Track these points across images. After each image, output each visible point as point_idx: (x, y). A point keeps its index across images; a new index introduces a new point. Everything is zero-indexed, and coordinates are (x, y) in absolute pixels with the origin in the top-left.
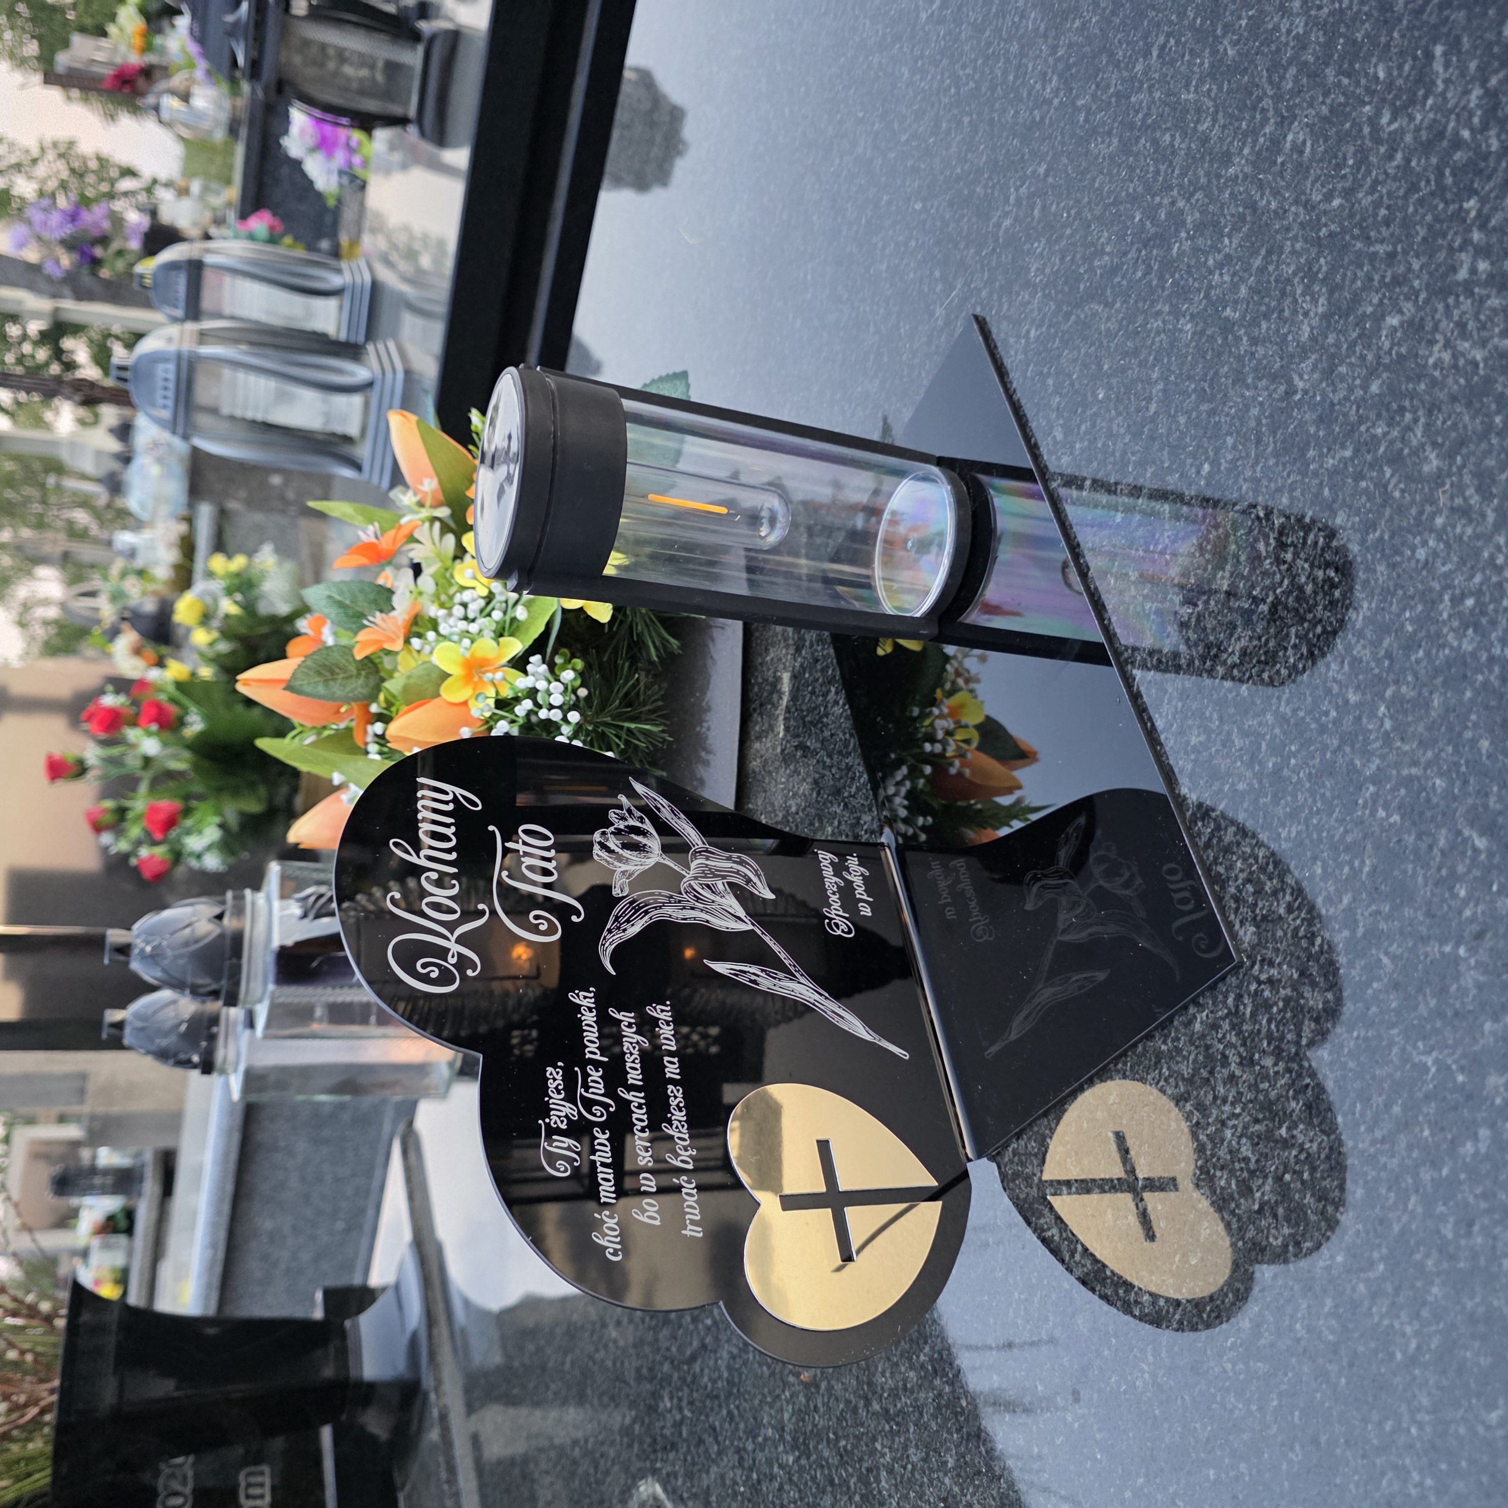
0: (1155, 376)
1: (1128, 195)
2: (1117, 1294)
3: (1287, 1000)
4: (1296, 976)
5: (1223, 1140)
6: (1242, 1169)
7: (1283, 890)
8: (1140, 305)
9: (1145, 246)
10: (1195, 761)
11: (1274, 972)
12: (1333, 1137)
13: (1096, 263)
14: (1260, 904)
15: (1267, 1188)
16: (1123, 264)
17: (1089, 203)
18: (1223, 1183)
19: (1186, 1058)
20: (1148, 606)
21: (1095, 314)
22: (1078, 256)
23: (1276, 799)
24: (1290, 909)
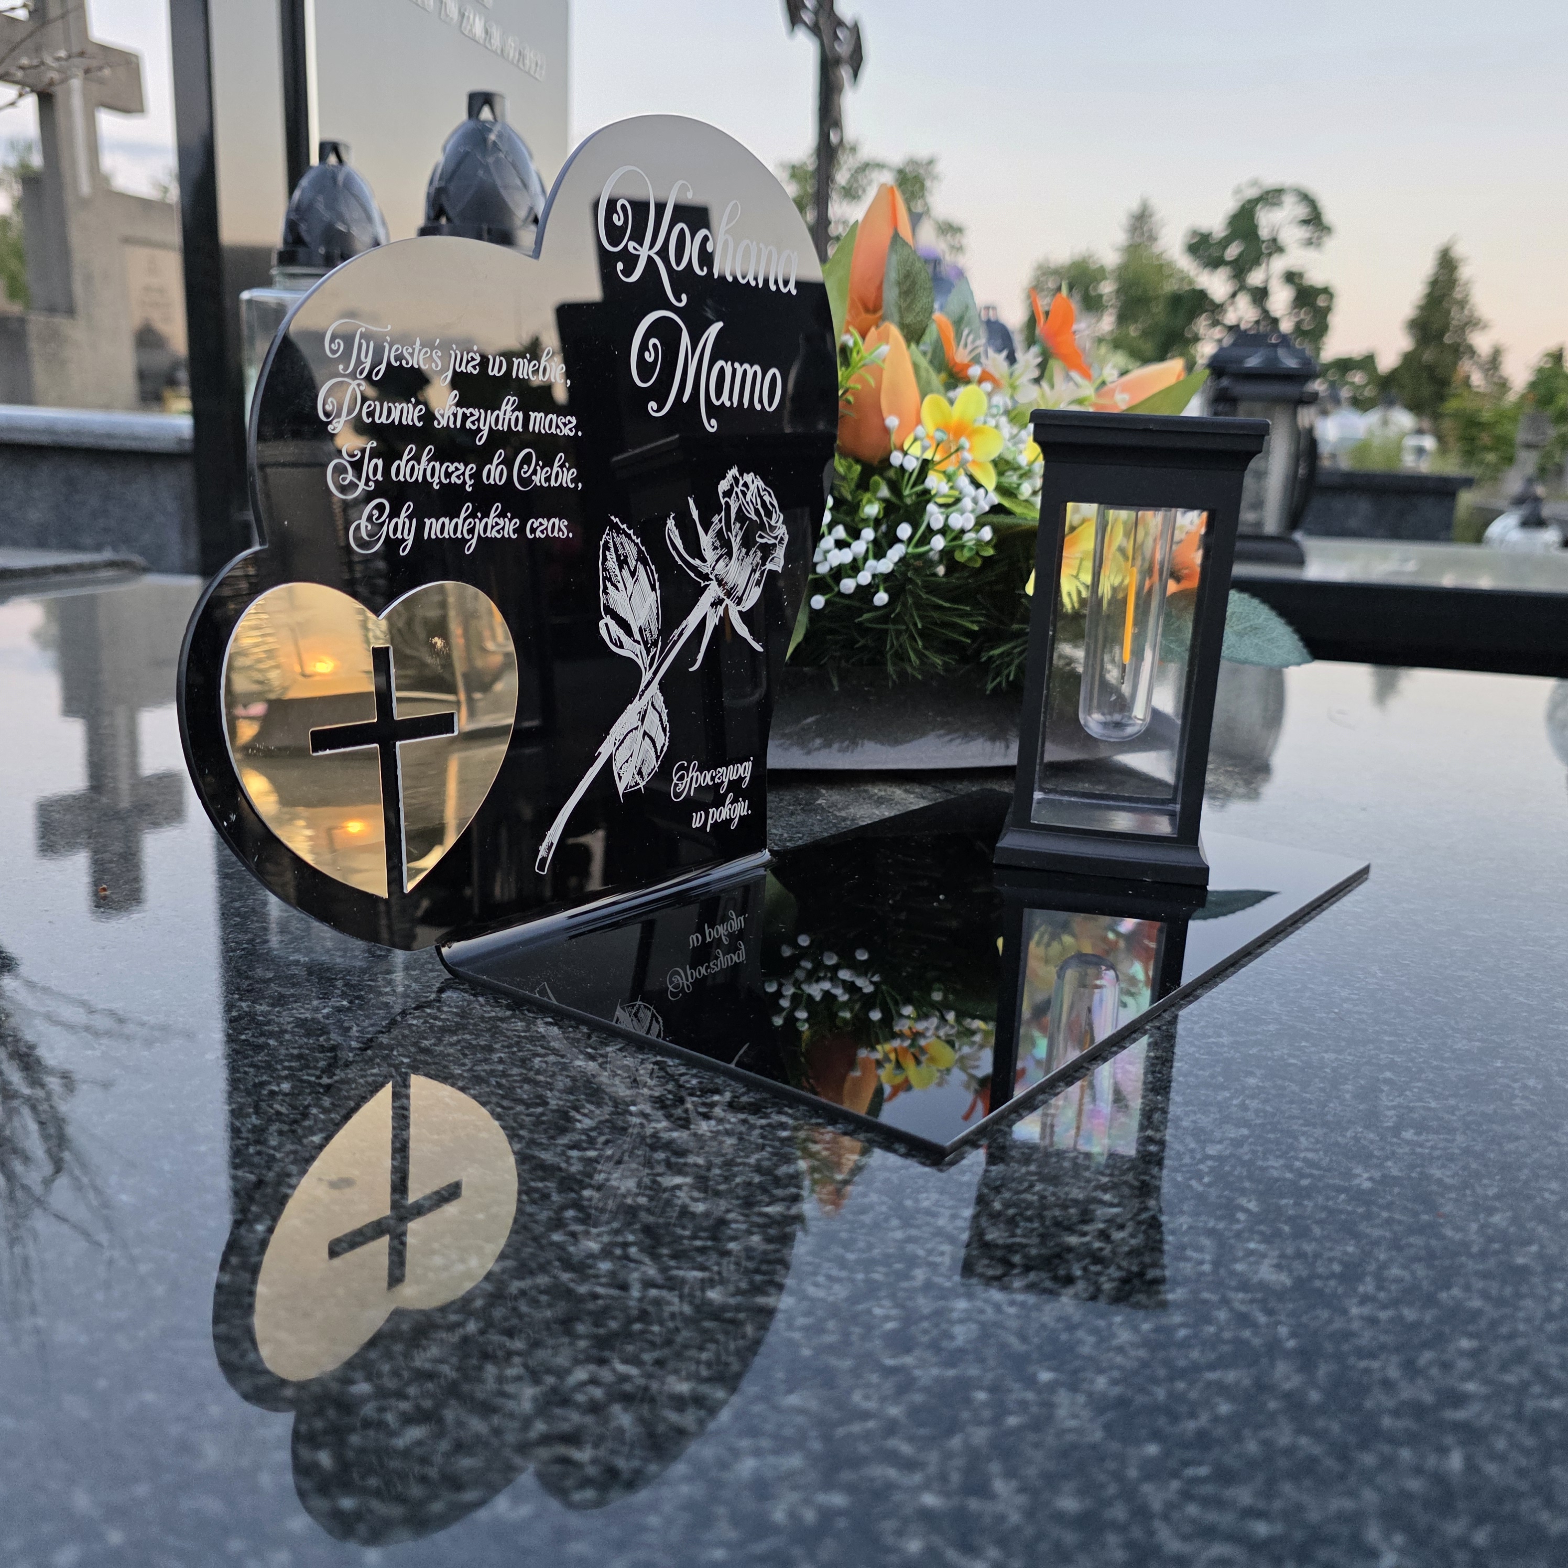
2: (564, 1208)
3: (1238, 1342)
4: (1291, 1344)
5: (943, 1298)
6: (925, 1332)
7: (1385, 1307)
11: (1262, 1319)
12: (1115, 1446)
14: (1332, 1283)
15: (935, 1371)
18: (878, 1311)
19: (1013, 1235)
23: (1485, 1275)
24: (1372, 1321)
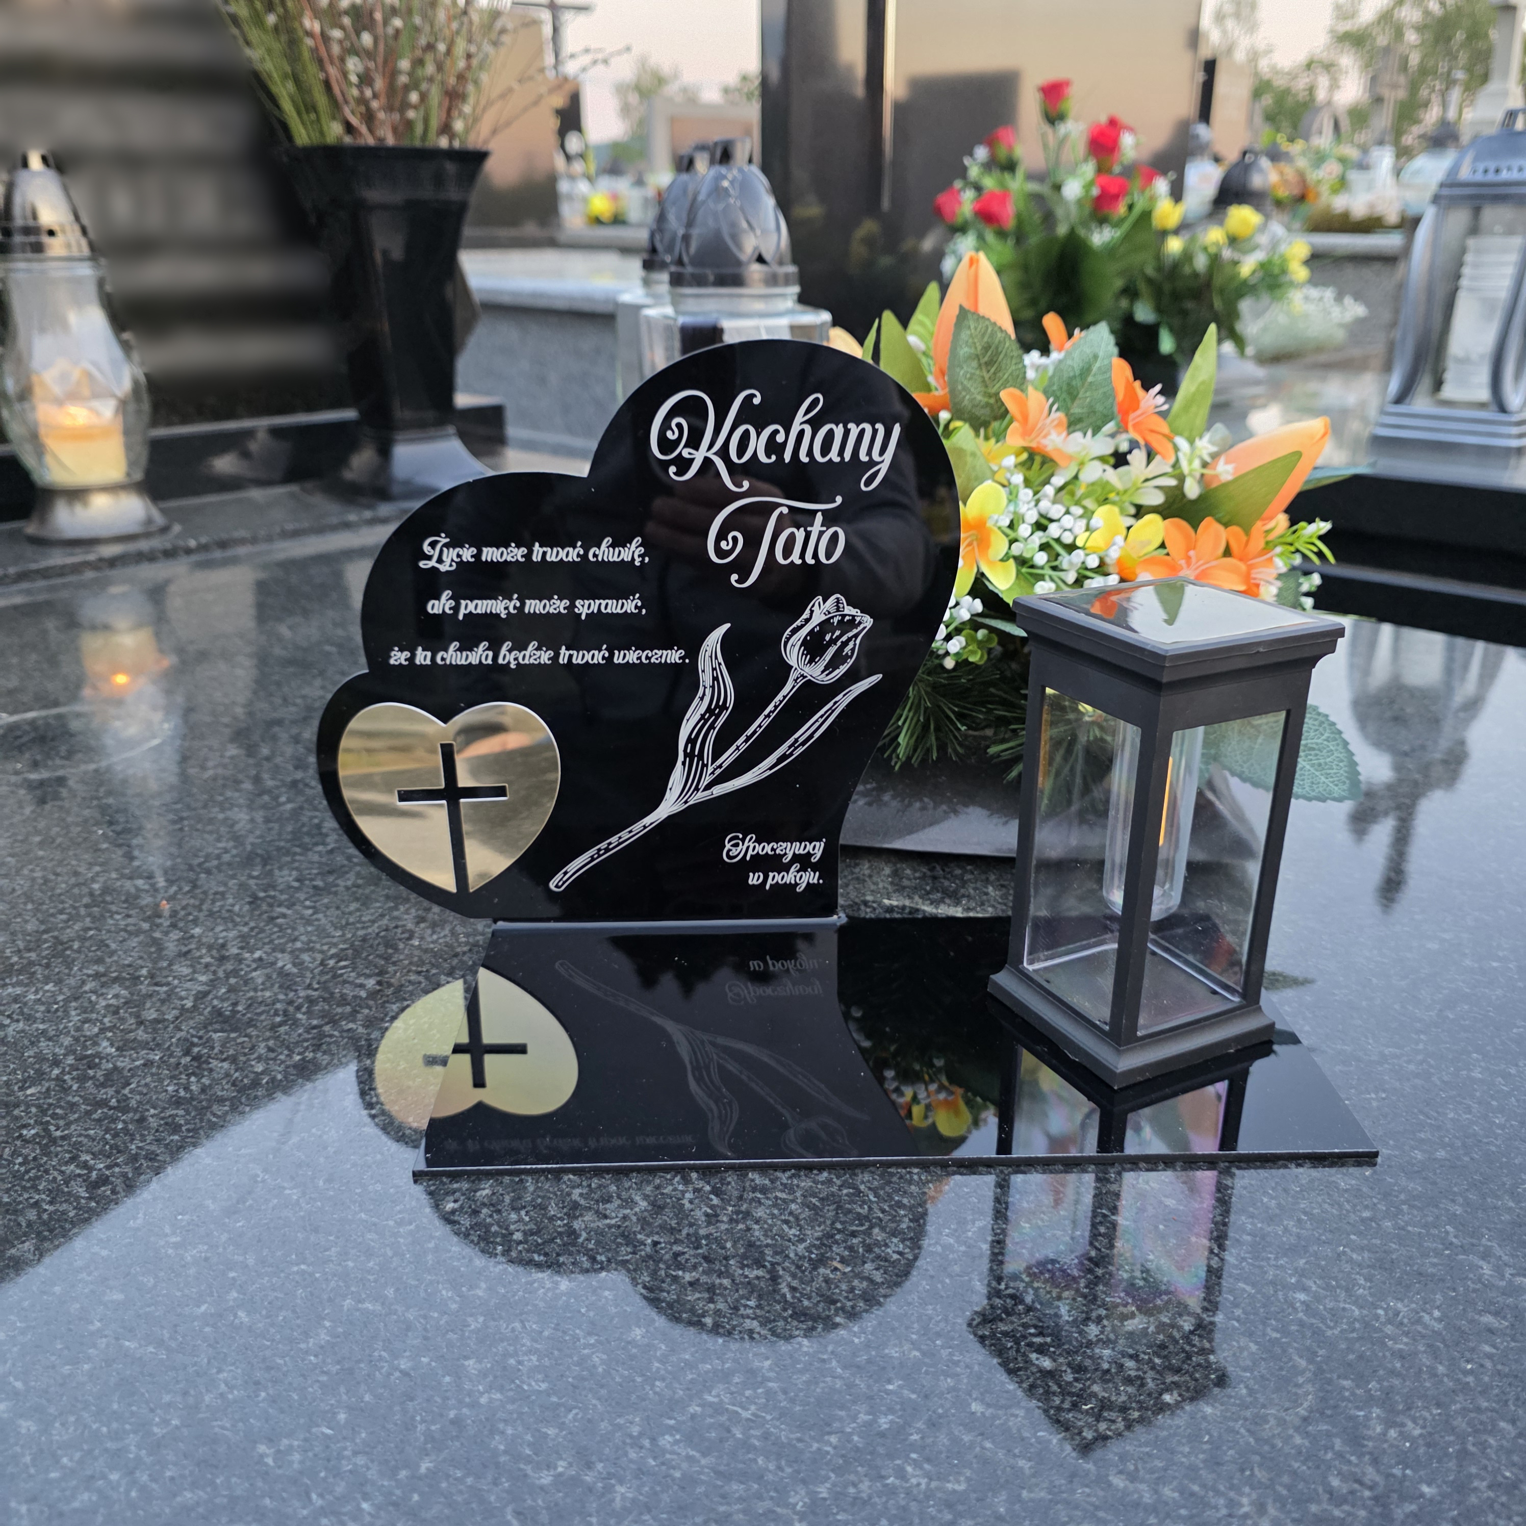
0: (1168, 1492)
1: (1470, 1476)
8: (1286, 1479)
9: (1376, 1499)
10: (590, 1490)
13: (1376, 1412)
16: (1361, 1456)
17: (1478, 1410)
20: (833, 1439)
21: (1296, 1401)
22: (1396, 1382)
